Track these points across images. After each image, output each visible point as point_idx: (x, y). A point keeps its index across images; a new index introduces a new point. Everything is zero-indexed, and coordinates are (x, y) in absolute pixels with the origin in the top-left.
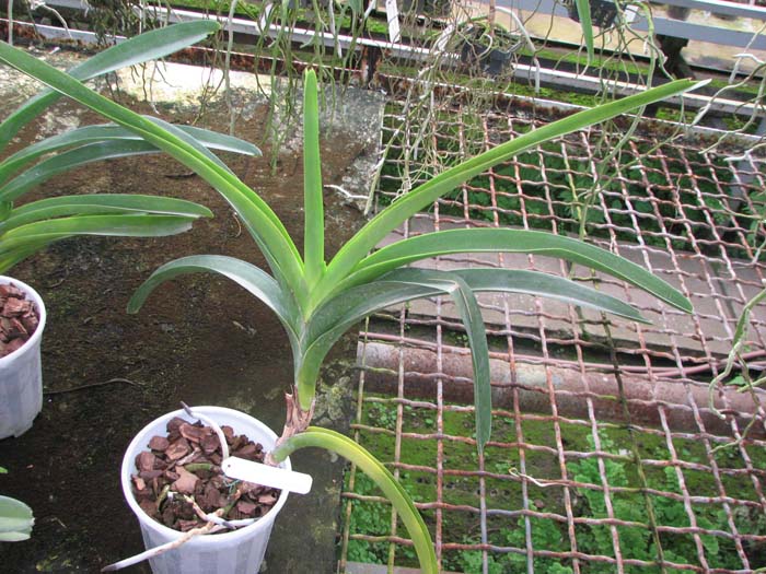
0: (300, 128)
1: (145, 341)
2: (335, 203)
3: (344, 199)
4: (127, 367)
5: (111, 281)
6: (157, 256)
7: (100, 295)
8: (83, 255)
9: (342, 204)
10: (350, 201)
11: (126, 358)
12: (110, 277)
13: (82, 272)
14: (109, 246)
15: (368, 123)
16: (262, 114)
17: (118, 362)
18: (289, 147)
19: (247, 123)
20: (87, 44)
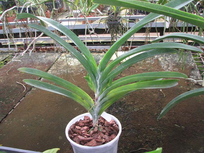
0: (170, 64)
1: (146, 134)
2: (191, 84)
3: (194, 83)
4: (143, 144)
5: (127, 115)
6: (140, 105)
7: (125, 120)
8: (115, 107)
9: (194, 84)
10: (196, 83)
11: (141, 141)
12: (127, 114)
13: (116, 113)
14: (123, 104)
15: (190, 60)
16: (157, 62)
17: (139, 142)
18: (169, 70)
19: (153, 64)
20: (98, 50)
